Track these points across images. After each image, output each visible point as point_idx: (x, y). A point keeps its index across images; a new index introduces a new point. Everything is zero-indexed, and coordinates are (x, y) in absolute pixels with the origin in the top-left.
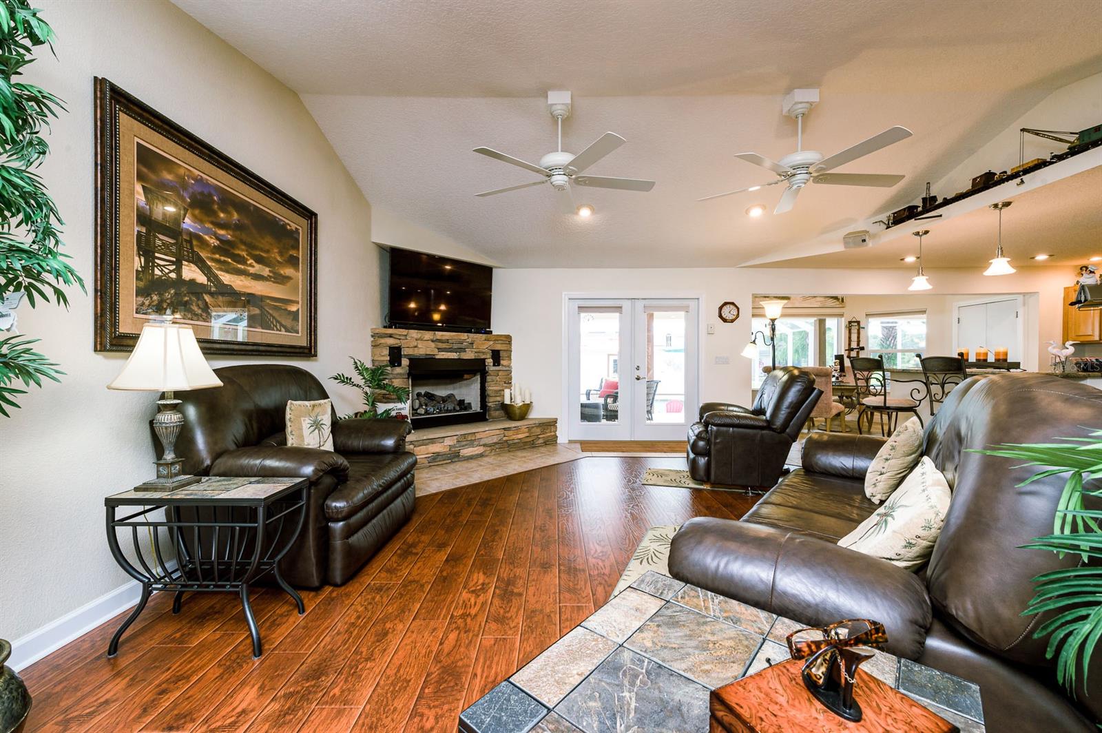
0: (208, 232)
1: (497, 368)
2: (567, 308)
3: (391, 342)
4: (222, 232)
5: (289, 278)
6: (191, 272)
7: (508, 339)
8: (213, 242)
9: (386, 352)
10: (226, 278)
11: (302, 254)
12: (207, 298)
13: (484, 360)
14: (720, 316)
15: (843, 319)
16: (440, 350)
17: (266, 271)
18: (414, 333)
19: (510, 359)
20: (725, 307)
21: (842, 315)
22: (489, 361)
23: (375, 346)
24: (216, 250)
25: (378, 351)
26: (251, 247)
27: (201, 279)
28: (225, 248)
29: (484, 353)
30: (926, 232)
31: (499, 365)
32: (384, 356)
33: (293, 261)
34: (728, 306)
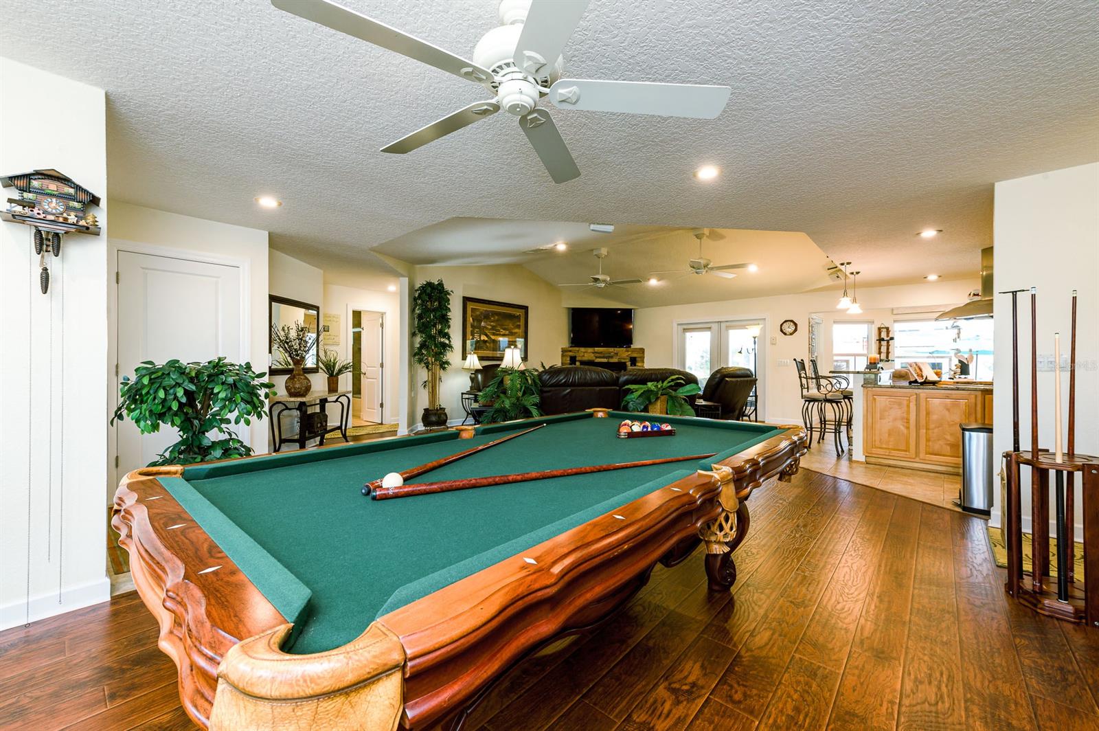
0: (489, 325)
1: (634, 368)
2: (676, 329)
3: (571, 354)
4: (492, 324)
5: (516, 333)
6: (484, 338)
7: (642, 351)
8: (490, 327)
9: (569, 359)
10: (493, 337)
11: (522, 323)
12: (488, 344)
13: (625, 363)
14: (781, 330)
15: (873, 326)
16: (596, 357)
17: (507, 332)
18: (583, 349)
19: (644, 362)
20: (785, 324)
21: (873, 322)
22: (629, 364)
23: (563, 356)
24: (490, 329)
25: (564, 359)
26: (501, 326)
27: (486, 339)
28: (493, 328)
29: (624, 359)
30: (858, 273)
31: (635, 365)
32: (568, 360)
33: (519, 327)
34: (787, 323)
